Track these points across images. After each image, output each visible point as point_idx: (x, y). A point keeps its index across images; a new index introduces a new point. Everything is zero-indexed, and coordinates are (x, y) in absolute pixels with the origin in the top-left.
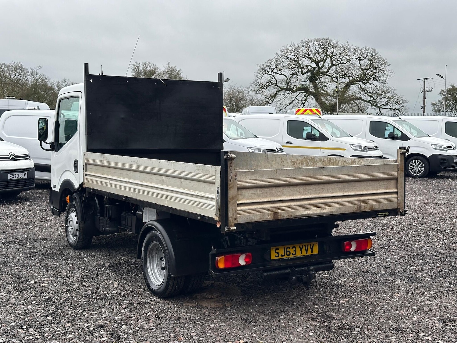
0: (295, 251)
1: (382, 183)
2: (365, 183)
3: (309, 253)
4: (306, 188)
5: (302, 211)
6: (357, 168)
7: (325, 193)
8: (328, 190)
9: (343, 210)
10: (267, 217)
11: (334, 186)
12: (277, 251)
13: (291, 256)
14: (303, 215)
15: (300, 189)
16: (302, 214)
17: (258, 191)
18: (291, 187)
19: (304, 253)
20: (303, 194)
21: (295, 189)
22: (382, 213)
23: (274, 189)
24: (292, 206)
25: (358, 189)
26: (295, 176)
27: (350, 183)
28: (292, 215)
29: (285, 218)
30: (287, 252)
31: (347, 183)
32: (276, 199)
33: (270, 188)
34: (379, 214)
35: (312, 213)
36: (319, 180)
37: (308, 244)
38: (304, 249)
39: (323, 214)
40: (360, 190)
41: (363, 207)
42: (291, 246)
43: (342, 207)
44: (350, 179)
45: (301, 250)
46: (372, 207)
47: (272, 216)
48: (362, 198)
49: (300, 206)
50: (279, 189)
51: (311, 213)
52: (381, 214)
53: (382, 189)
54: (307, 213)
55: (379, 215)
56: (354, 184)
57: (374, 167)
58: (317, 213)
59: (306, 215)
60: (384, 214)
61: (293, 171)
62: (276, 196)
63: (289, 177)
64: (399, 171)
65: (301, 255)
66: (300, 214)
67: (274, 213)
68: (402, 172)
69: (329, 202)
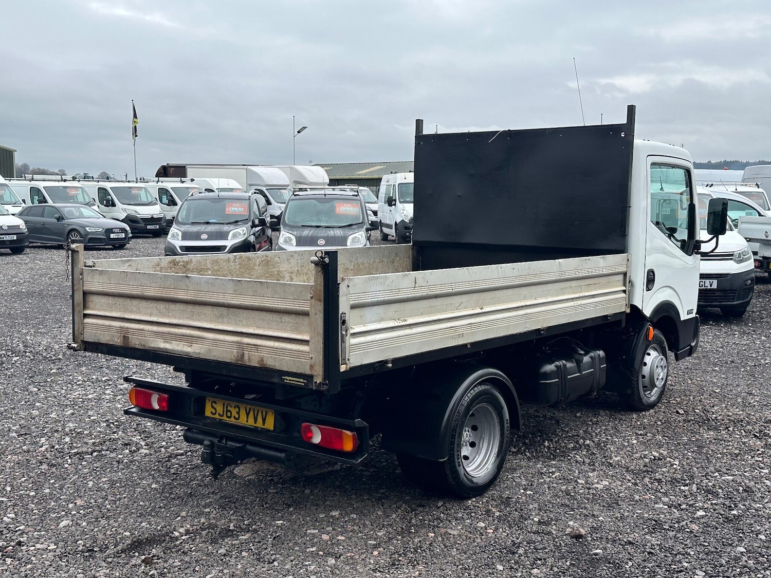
0: (238, 413)
1: (286, 318)
2: (257, 313)
3: (259, 424)
4: (169, 307)
5: (159, 342)
6: (239, 284)
7: (194, 320)
8: (199, 316)
9: (214, 354)
10: (116, 340)
11: (208, 310)
12: (214, 405)
13: (232, 419)
14: (160, 348)
15: (161, 307)
16: (159, 346)
17: (111, 300)
18: (149, 301)
19: (251, 422)
20: (164, 316)
21: (155, 305)
22: (292, 379)
23: (128, 300)
24: (145, 331)
25: (244, 322)
26: (148, 285)
27: (232, 310)
28: (146, 344)
29: (137, 346)
30: (227, 411)
31: (226, 308)
32: (127, 316)
33: (125, 299)
34: (286, 377)
35: (172, 348)
36: (182, 295)
37: (259, 408)
38: (251, 414)
39: (187, 354)
40: (248, 326)
41: (246, 357)
42: (234, 404)
43: (213, 349)
44: (226, 301)
45: (248, 414)
46: (263, 360)
47: (122, 340)
48: (246, 340)
49: (156, 333)
50: (135, 302)
51: (170, 348)
52: (290, 380)
53: (285, 331)
54: (165, 347)
55: (287, 380)
56: (237, 313)
57: (266, 285)
58: (177, 351)
59: (163, 349)
60: (296, 381)
61: (147, 276)
62: (131, 312)
63: (142, 285)
64: (313, 300)
65: (247, 423)
66: (156, 346)
67: (124, 337)
68: (319, 303)
69: (196, 335)
